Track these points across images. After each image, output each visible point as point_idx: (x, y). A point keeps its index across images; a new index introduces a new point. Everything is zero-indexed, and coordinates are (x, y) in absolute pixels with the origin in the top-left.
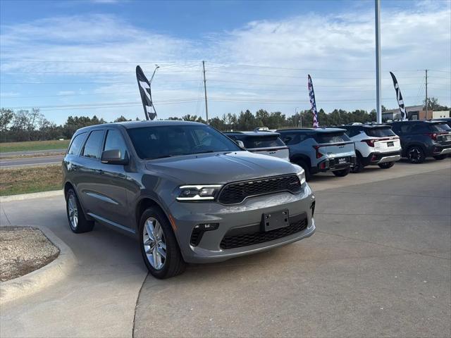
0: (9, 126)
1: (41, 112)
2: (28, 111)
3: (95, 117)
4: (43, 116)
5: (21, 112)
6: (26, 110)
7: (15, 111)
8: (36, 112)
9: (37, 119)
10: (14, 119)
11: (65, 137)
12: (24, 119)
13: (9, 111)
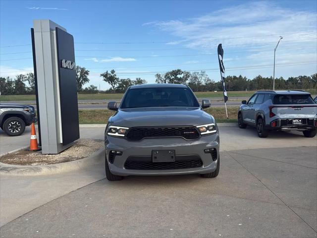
0: (187, 82)
1: (206, 73)
2: (198, 73)
3: (240, 76)
4: (207, 75)
5: (195, 73)
6: (197, 72)
7: (191, 73)
8: (203, 74)
9: (203, 78)
10: (190, 78)
11: (219, 90)
12: (196, 78)
13: (188, 73)
